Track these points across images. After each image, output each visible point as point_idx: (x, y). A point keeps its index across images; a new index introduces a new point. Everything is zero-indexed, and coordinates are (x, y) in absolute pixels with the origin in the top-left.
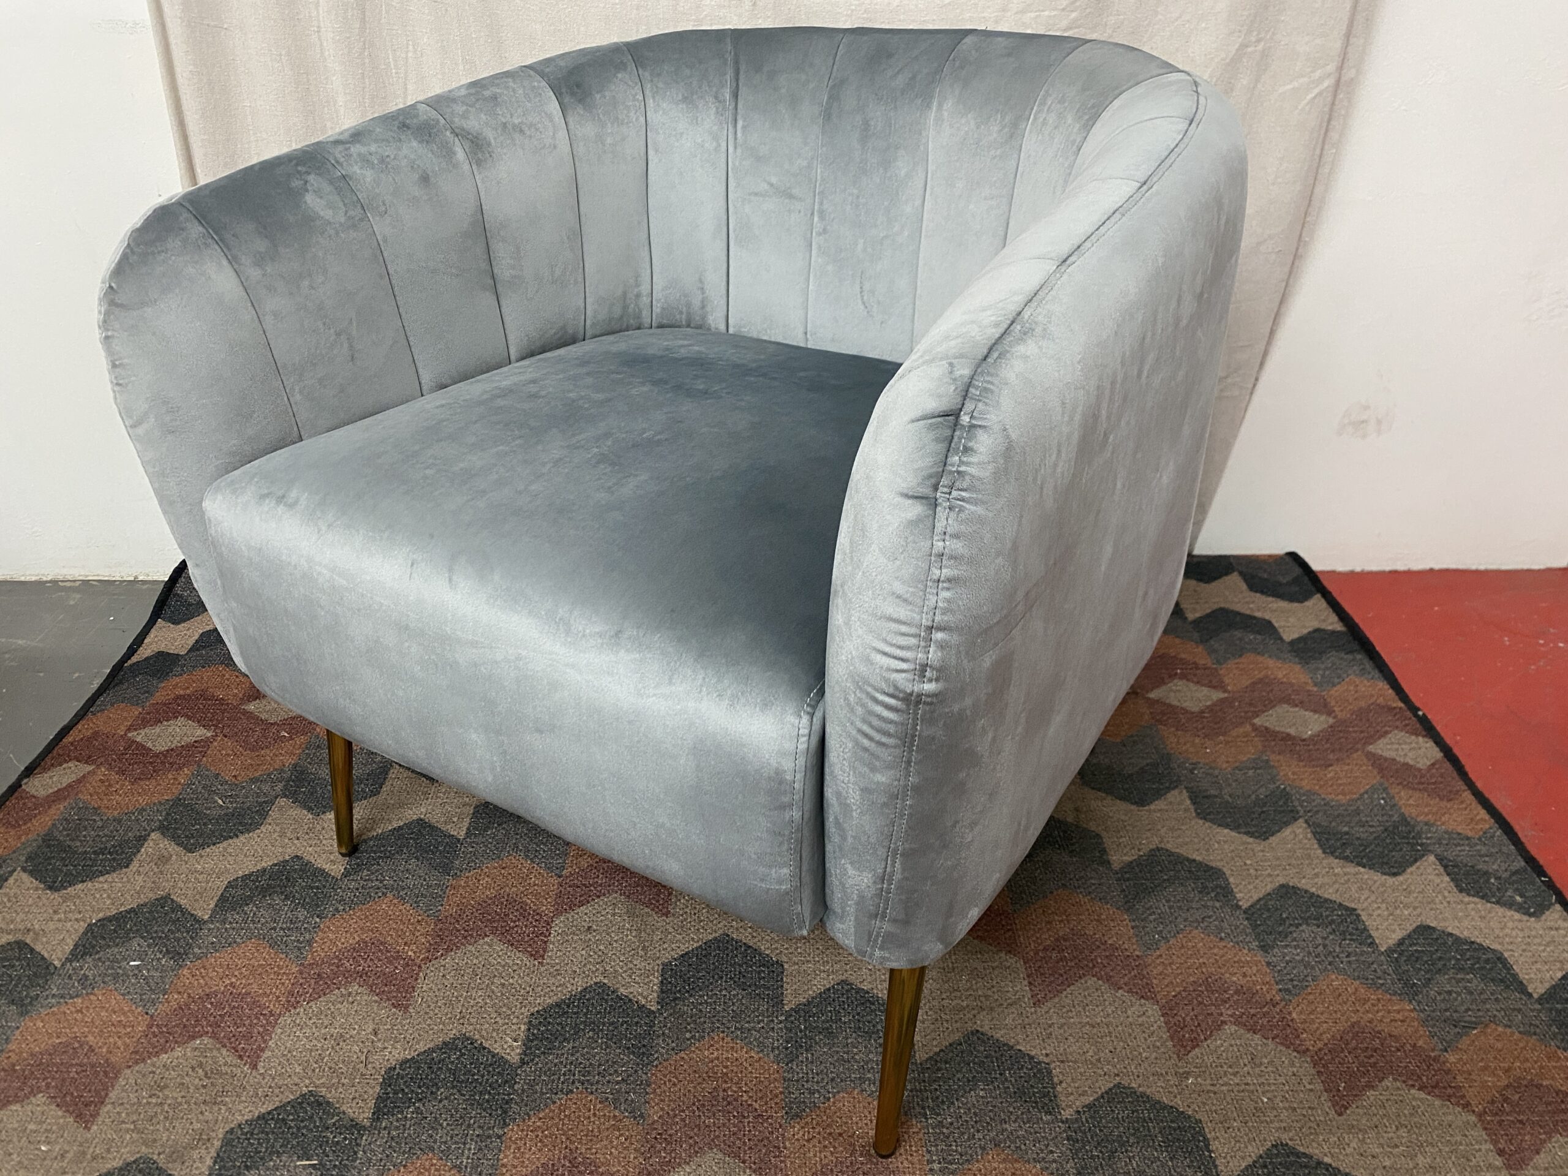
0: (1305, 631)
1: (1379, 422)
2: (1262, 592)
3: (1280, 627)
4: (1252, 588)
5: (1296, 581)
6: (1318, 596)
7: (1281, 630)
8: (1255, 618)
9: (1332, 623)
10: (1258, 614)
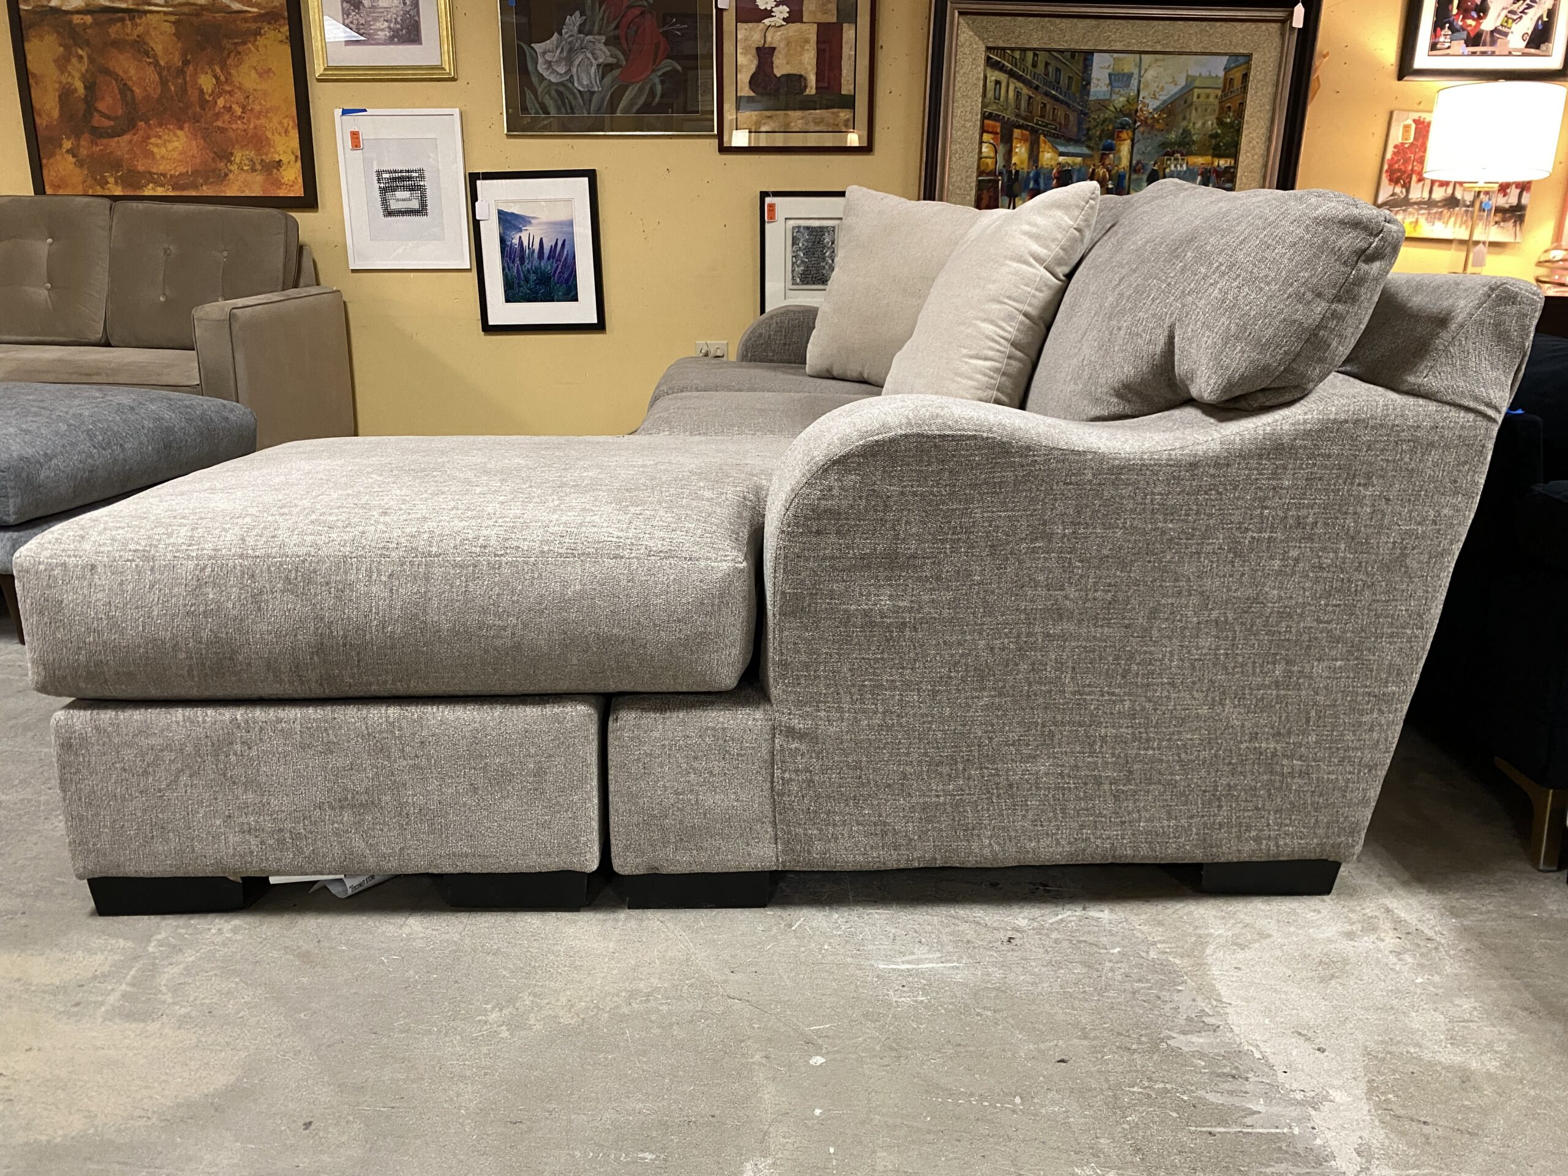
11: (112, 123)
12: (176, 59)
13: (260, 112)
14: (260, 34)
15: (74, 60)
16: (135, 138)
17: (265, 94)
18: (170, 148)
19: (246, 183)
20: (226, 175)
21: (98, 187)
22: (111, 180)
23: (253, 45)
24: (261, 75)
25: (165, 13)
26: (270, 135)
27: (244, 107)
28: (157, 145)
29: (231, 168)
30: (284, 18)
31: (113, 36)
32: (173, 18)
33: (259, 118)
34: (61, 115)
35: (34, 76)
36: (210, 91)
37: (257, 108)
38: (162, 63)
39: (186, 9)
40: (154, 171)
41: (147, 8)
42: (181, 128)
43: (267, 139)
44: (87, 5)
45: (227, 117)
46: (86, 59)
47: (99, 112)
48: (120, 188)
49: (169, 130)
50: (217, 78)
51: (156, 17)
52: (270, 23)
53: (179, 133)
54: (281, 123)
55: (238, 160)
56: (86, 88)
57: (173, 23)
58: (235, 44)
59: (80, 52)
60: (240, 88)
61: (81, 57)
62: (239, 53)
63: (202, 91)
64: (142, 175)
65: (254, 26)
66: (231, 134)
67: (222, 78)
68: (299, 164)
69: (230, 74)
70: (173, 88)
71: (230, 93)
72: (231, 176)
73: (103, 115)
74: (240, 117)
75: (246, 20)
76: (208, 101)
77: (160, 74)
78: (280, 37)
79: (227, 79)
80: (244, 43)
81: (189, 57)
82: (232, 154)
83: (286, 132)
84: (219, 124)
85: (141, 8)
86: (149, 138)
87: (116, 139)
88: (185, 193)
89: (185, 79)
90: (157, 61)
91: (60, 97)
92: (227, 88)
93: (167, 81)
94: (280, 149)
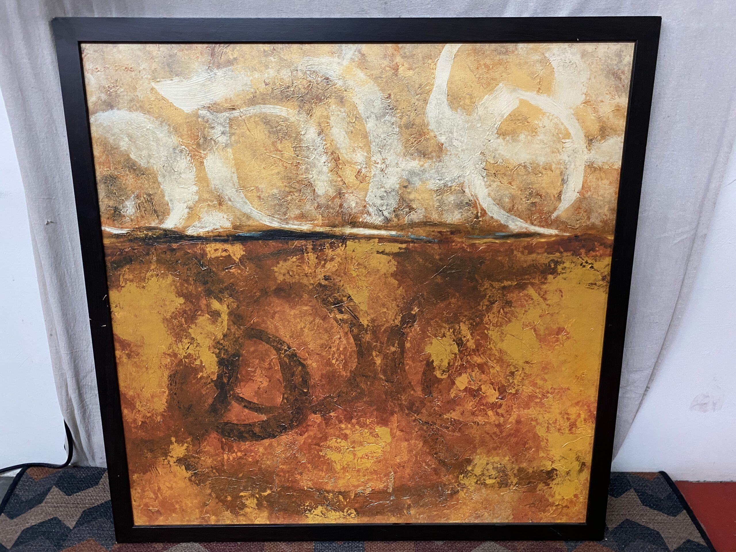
0: (682, 542)
1: (714, 404)
2: (651, 507)
3: (666, 538)
4: (645, 502)
5: (669, 497)
6: (685, 511)
7: (666, 541)
8: (648, 529)
9: (697, 537)
10: (651, 526)
11: (264, 417)
12: (391, 315)
13: (531, 397)
14: (554, 272)
15: (203, 319)
16: (301, 440)
17: (545, 368)
18: (359, 454)
19: (487, 504)
20: (455, 493)
21: (228, 513)
22: (251, 503)
23: (538, 290)
24: (542, 339)
25: (381, 239)
26: (541, 431)
27: (502, 390)
28: (338, 450)
29: (466, 482)
30: (604, 245)
31: (280, 278)
32: (395, 248)
33: (527, 406)
34: (170, 406)
35: (125, 345)
36: (445, 364)
37: (527, 390)
38: (364, 321)
39: (422, 233)
40: (329, 487)
41: (348, 230)
42: (384, 422)
43: (536, 437)
44: (235, 227)
45: (470, 405)
46: (225, 317)
47: (240, 400)
48: (265, 514)
49: (363, 425)
50: (460, 343)
51: (364, 247)
52: (576, 253)
53: (379, 430)
54: (565, 414)
55: (478, 471)
56: (221, 363)
57: (396, 255)
58: (504, 288)
59: (216, 305)
60: (500, 361)
61: (215, 315)
62: (509, 303)
63: (429, 365)
64: (305, 494)
65: (543, 258)
66: (474, 432)
67: (471, 344)
68: (586, 475)
69: (486, 337)
70: (378, 361)
71: (482, 368)
72: (462, 494)
73: (249, 405)
74: (494, 406)
75: (530, 249)
76: (439, 381)
77: (356, 338)
78: (591, 276)
79: (478, 345)
80: (522, 287)
81: (416, 310)
82: (469, 461)
83: (573, 426)
84: (454, 415)
85: (337, 231)
86: (325, 438)
87: (267, 442)
88: (379, 520)
89: (402, 346)
90: (356, 317)
91: (172, 378)
92: (478, 360)
93: (370, 348)
94: (556, 452)
